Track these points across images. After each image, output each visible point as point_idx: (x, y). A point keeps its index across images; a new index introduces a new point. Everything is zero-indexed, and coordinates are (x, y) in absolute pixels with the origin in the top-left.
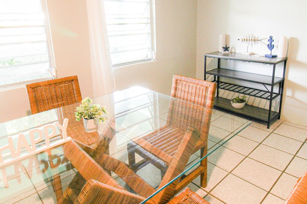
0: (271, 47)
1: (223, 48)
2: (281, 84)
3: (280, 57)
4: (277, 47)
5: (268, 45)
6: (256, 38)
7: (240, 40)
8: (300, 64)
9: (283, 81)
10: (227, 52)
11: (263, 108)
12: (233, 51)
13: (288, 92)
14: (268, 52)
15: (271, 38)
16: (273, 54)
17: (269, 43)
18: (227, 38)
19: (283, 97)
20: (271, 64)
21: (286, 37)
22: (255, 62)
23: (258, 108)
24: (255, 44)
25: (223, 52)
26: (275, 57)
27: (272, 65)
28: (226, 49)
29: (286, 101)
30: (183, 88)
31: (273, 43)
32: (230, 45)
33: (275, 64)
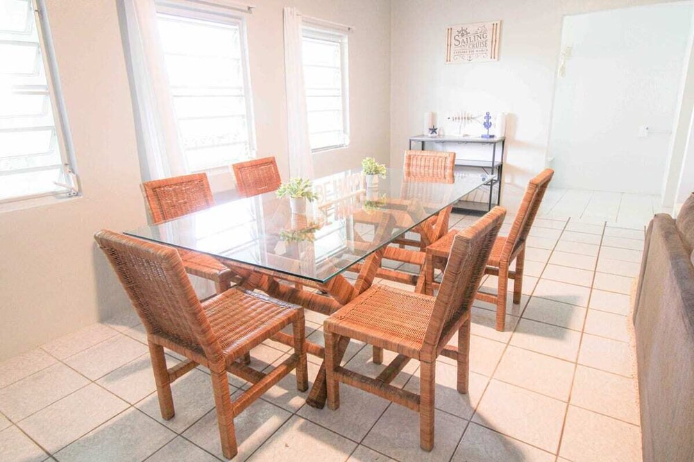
0: (488, 125)
1: (430, 129)
2: (500, 168)
3: (498, 137)
4: (495, 125)
5: (485, 124)
6: (470, 116)
7: (451, 119)
8: (519, 144)
9: (502, 165)
10: (434, 135)
11: (479, 201)
12: (441, 133)
13: (506, 178)
14: (485, 132)
15: (488, 114)
16: (491, 134)
17: (485, 120)
18: (433, 117)
19: (502, 185)
20: (491, 143)
21: (503, 113)
22: (474, 142)
23: (473, 202)
24: (468, 123)
25: (430, 135)
26: (492, 137)
27: (493, 145)
28: (433, 130)
29: (505, 188)
30: (419, 163)
31: (490, 121)
32: (438, 126)
33: (495, 143)
